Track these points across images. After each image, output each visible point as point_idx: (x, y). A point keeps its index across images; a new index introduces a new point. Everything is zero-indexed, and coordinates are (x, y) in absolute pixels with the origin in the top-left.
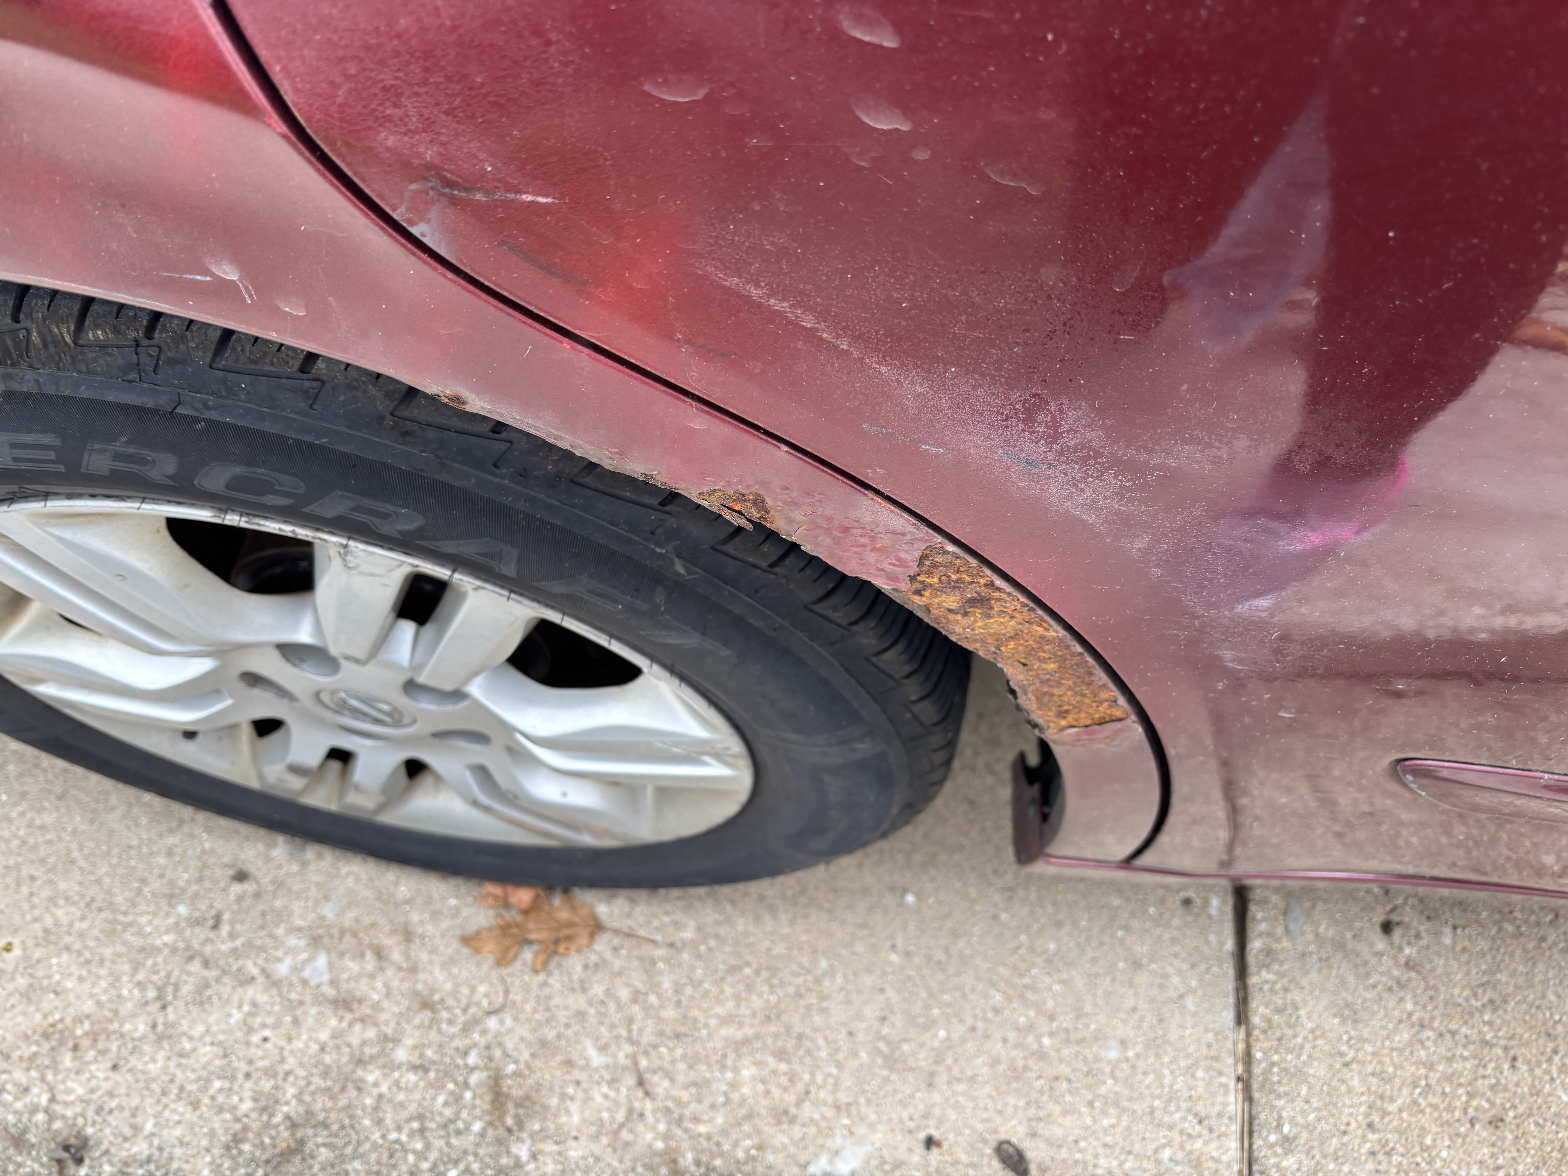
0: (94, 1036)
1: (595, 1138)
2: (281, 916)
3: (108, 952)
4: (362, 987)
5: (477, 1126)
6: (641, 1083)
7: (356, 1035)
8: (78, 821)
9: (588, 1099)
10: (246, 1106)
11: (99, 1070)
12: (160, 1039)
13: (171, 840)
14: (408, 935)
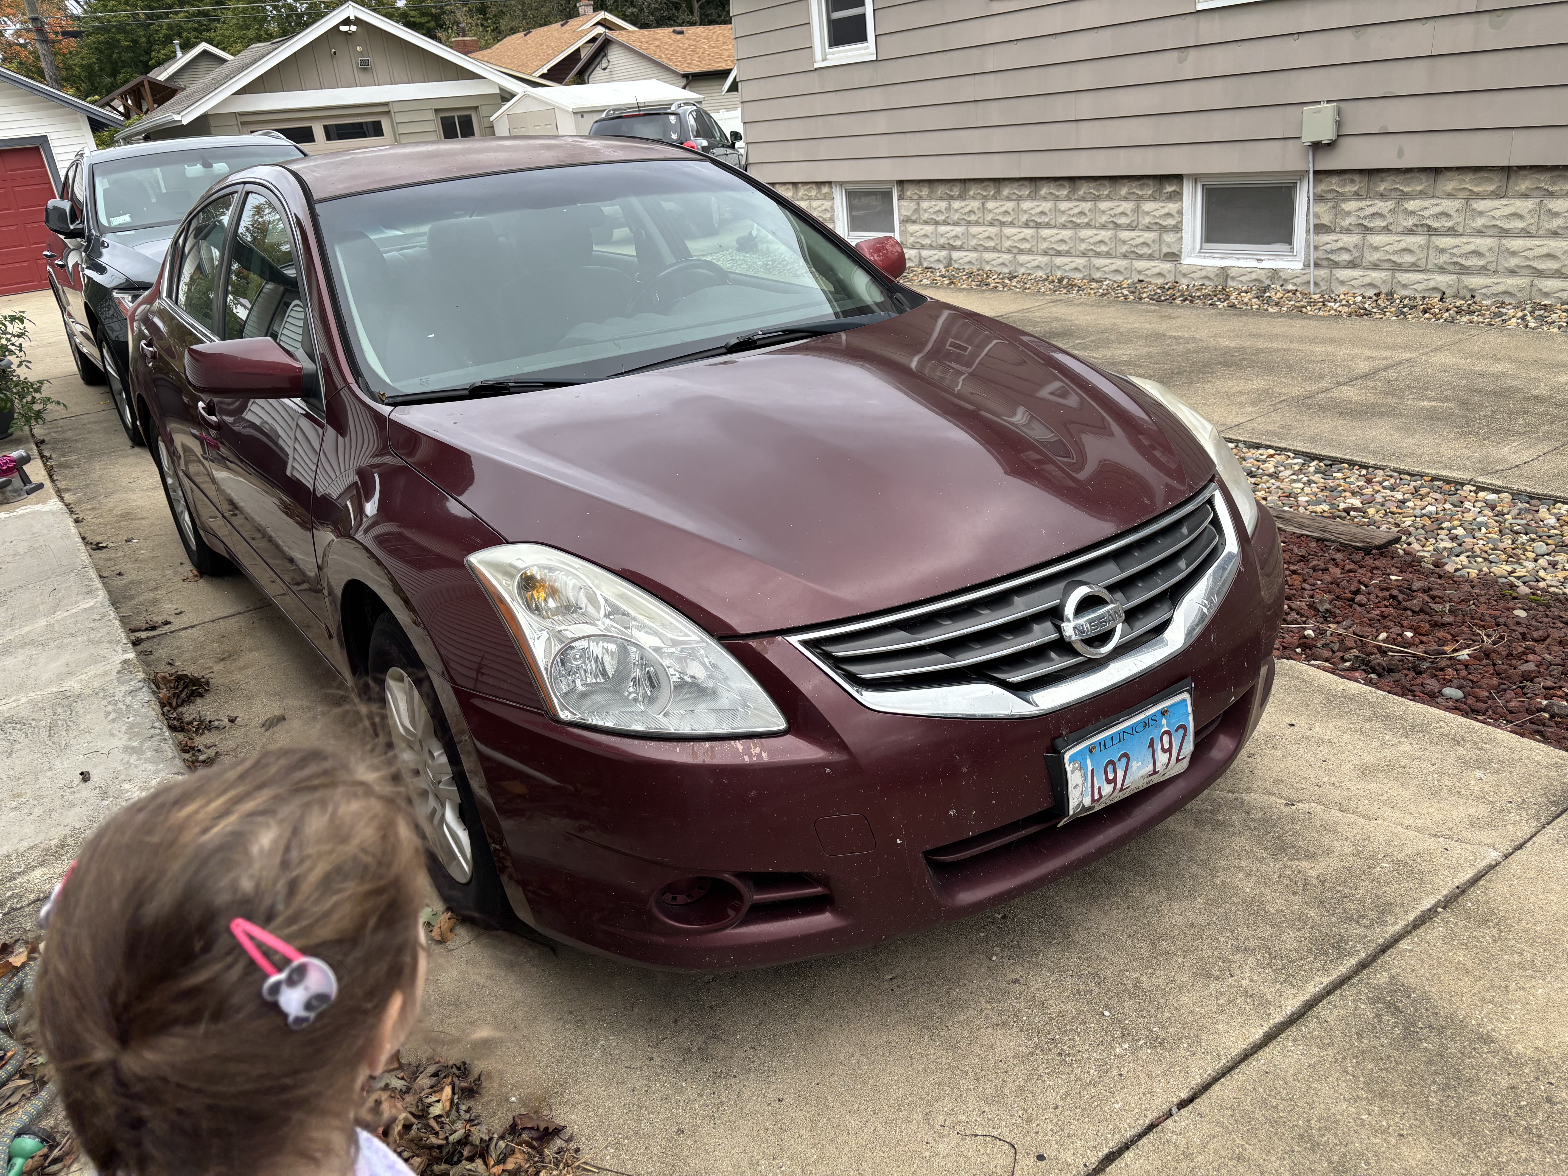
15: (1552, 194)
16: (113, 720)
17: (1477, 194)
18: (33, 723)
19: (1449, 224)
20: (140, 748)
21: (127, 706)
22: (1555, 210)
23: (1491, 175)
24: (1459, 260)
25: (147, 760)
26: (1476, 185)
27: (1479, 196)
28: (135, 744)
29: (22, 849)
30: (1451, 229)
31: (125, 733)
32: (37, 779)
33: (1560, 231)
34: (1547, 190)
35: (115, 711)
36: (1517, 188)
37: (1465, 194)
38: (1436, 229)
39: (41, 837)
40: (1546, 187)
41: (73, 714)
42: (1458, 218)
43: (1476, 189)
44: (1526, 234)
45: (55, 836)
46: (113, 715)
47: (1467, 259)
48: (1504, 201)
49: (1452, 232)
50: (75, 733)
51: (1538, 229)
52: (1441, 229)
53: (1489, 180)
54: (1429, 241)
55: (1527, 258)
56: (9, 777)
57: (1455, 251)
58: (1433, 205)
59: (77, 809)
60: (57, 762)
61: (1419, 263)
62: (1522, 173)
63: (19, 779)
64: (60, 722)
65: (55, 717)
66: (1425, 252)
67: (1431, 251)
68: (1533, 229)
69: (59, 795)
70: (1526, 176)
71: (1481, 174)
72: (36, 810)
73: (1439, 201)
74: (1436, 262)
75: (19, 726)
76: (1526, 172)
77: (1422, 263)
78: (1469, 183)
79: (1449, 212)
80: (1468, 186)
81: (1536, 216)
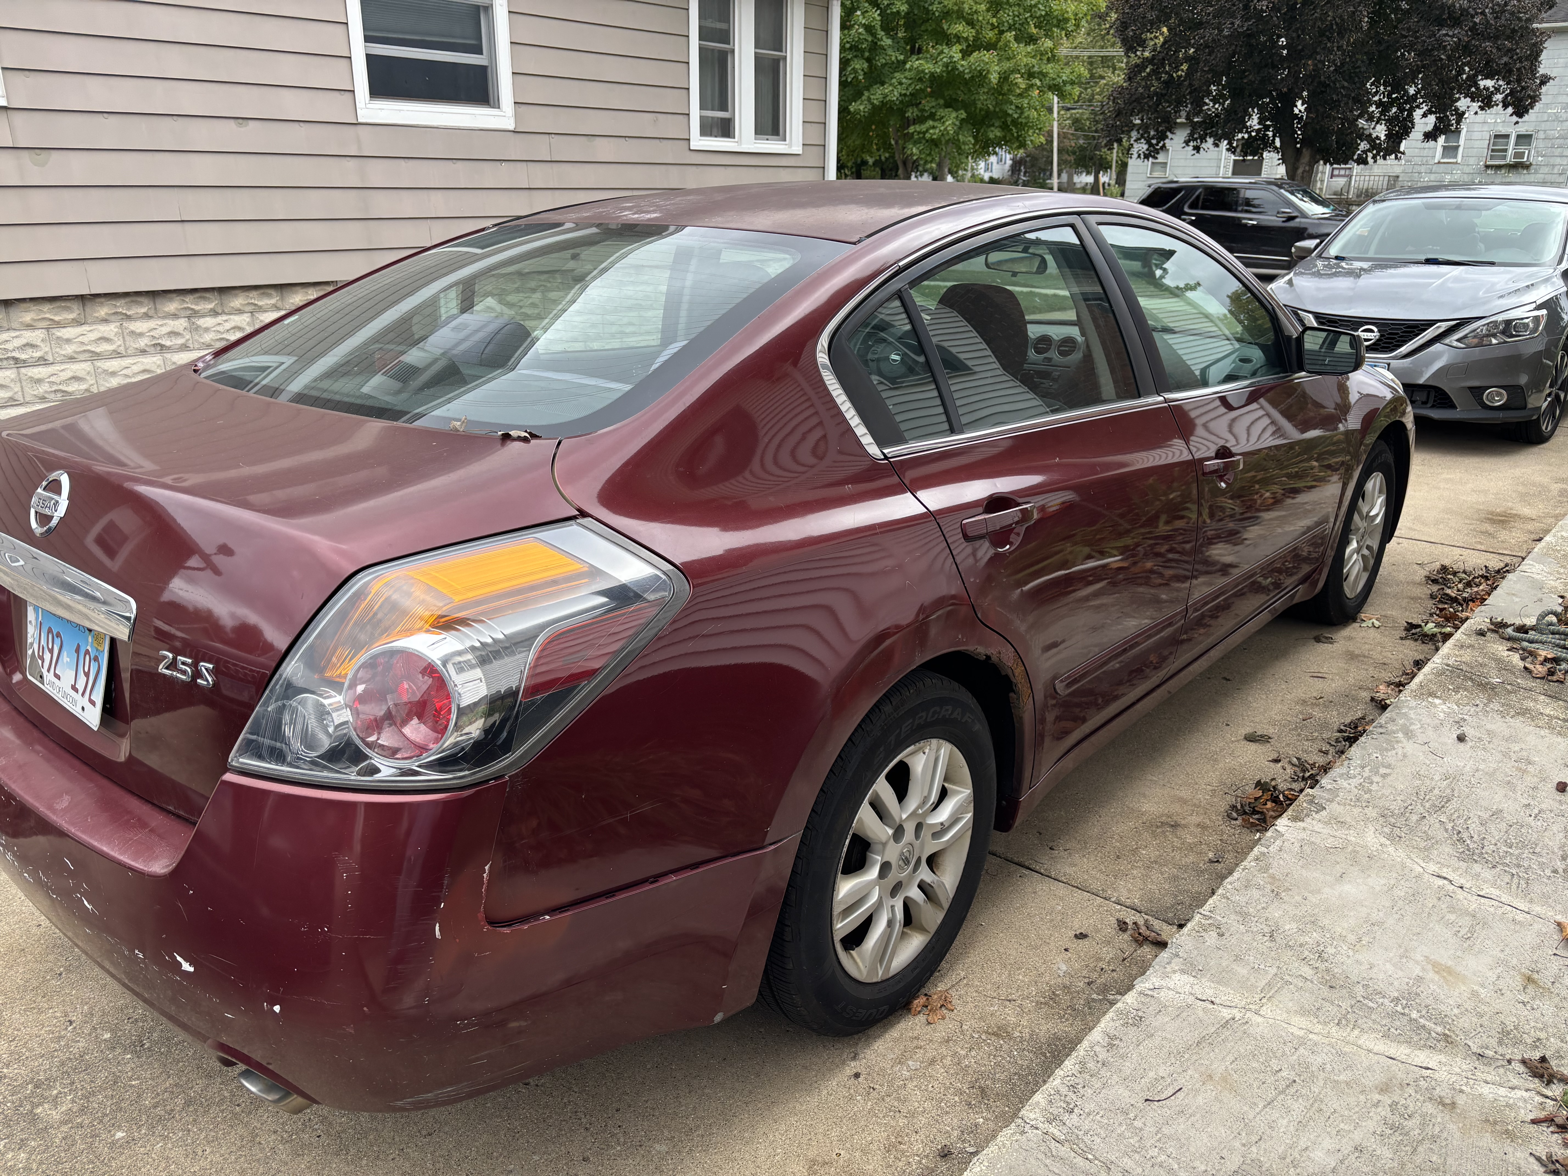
0: (898, 1135)
1: (1022, 1017)
2: (883, 1069)
3: (863, 1123)
4: (929, 1055)
5: (1002, 1042)
6: (1010, 1001)
7: (948, 1061)
8: (793, 1120)
9: (1008, 1014)
10: (957, 1099)
11: (914, 1137)
12: (913, 1116)
13: (825, 1092)
14: (917, 1038)
15: (129, 318)
16: (1389, 766)
17: (58, 323)
18: (1449, 826)
19: (38, 354)
20: (1401, 730)
21: (1363, 768)
22: (138, 331)
23: (68, 304)
24: (61, 387)
25: (1408, 719)
26: (55, 315)
27: (59, 325)
28: (1400, 735)
29: (1547, 731)
30: (41, 358)
31: (1394, 749)
32: (1495, 770)
33: (147, 349)
34: (126, 314)
35: (1377, 773)
36: (96, 315)
37: (44, 324)
38: (24, 361)
39: (1527, 729)
40: (124, 312)
41: (1409, 802)
42: (45, 348)
43: (57, 318)
44: (117, 354)
45: (1518, 723)
46: (1382, 771)
47: (68, 385)
48: (86, 328)
49: (43, 361)
50: (1428, 782)
51: (126, 349)
52: (30, 360)
53: (68, 309)
54: (19, 373)
55: (126, 376)
56: (1514, 791)
57: (52, 379)
58: (13, 338)
59: (1489, 726)
60: (1468, 768)
61: (16, 397)
62: (98, 300)
63: (1509, 783)
64: (1427, 805)
65: (1426, 814)
66: (18, 385)
67: (24, 383)
68: (122, 349)
69: (1491, 746)
70: (102, 303)
71: (58, 304)
72: (1517, 749)
73: (17, 333)
74: (35, 393)
75: (1465, 835)
76: (103, 300)
77: (19, 397)
78: (47, 312)
79: (34, 343)
80: (48, 316)
81: (121, 338)
